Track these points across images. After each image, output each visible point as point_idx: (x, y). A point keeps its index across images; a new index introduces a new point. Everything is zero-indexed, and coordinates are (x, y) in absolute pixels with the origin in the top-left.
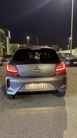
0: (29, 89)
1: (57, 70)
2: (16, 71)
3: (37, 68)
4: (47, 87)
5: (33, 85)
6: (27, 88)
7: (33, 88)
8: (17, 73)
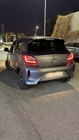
0: (49, 77)
1: (68, 59)
2: (35, 62)
3: (54, 59)
4: (62, 75)
5: (51, 74)
6: (47, 77)
7: (52, 77)
8: (36, 64)
